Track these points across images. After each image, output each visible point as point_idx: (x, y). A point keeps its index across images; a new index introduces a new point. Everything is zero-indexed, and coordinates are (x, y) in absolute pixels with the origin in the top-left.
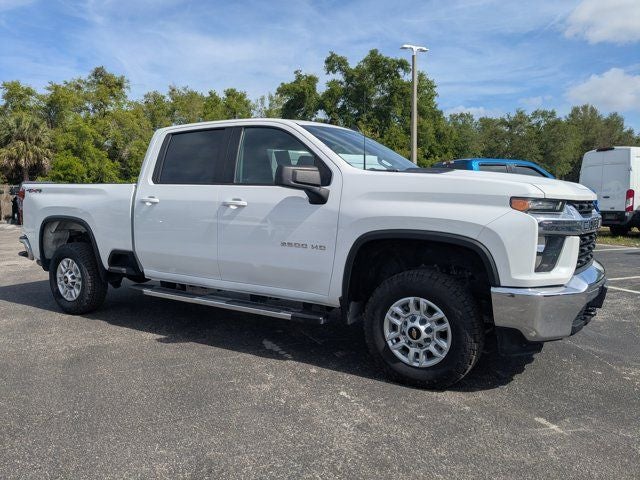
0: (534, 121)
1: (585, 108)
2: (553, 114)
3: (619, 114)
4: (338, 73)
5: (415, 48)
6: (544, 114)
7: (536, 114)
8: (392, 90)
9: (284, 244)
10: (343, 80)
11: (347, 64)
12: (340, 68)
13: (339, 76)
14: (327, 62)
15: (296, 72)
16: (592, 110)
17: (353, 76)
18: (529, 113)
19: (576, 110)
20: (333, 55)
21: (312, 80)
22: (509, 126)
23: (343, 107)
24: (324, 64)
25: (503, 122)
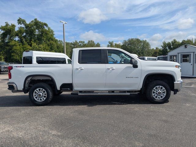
0: (80, 44)
1: (91, 41)
2: (84, 42)
3: (99, 43)
4: (22, 25)
5: (64, 22)
6: (82, 42)
7: (80, 42)
8: (42, 32)
9: (126, 77)
10: (24, 27)
11: (26, 22)
12: (23, 23)
13: (23, 26)
14: (18, 20)
15: (6, 23)
16: (93, 42)
17: (28, 26)
18: (78, 42)
19: (89, 41)
20: (20, 19)
21: (13, 26)
22: (73, 44)
23: (25, 36)
24: (17, 21)
25: (72, 44)
